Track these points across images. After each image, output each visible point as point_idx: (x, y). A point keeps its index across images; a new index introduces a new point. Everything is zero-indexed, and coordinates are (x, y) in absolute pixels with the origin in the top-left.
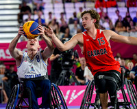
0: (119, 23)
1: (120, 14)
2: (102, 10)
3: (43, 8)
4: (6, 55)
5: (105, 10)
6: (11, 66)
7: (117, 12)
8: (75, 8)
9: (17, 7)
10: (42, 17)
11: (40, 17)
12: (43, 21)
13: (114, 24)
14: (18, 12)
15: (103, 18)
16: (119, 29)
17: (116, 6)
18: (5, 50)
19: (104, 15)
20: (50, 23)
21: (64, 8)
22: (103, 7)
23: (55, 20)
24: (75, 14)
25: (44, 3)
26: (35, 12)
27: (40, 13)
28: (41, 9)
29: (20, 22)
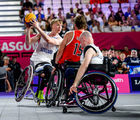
2: (96, 6)
3: (43, 5)
4: (9, 47)
6: (13, 57)
7: (110, 7)
8: (71, 4)
9: (19, 3)
12: (43, 16)
13: (107, 18)
15: (97, 13)
16: (112, 24)
17: (109, 2)
19: (98, 10)
20: (49, 18)
21: (62, 4)
22: (97, 3)
23: (54, 15)
24: (72, 10)
26: (35, 8)
27: (40, 9)
28: (41, 5)
29: (21, 18)
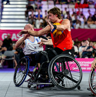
0: (90, 19)
1: (91, 13)
2: (79, 10)
4: (17, 37)
5: (81, 10)
7: (89, 11)
8: (62, 8)
9: (25, 6)
10: (41, 13)
11: (39, 13)
12: (41, 16)
14: (25, 10)
17: (88, 7)
18: (16, 34)
19: (80, 13)
22: (80, 7)
25: (42, 5)
27: (39, 10)
28: (40, 8)
29: (26, 16)
